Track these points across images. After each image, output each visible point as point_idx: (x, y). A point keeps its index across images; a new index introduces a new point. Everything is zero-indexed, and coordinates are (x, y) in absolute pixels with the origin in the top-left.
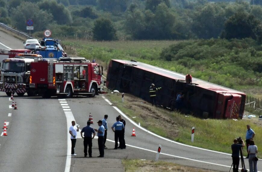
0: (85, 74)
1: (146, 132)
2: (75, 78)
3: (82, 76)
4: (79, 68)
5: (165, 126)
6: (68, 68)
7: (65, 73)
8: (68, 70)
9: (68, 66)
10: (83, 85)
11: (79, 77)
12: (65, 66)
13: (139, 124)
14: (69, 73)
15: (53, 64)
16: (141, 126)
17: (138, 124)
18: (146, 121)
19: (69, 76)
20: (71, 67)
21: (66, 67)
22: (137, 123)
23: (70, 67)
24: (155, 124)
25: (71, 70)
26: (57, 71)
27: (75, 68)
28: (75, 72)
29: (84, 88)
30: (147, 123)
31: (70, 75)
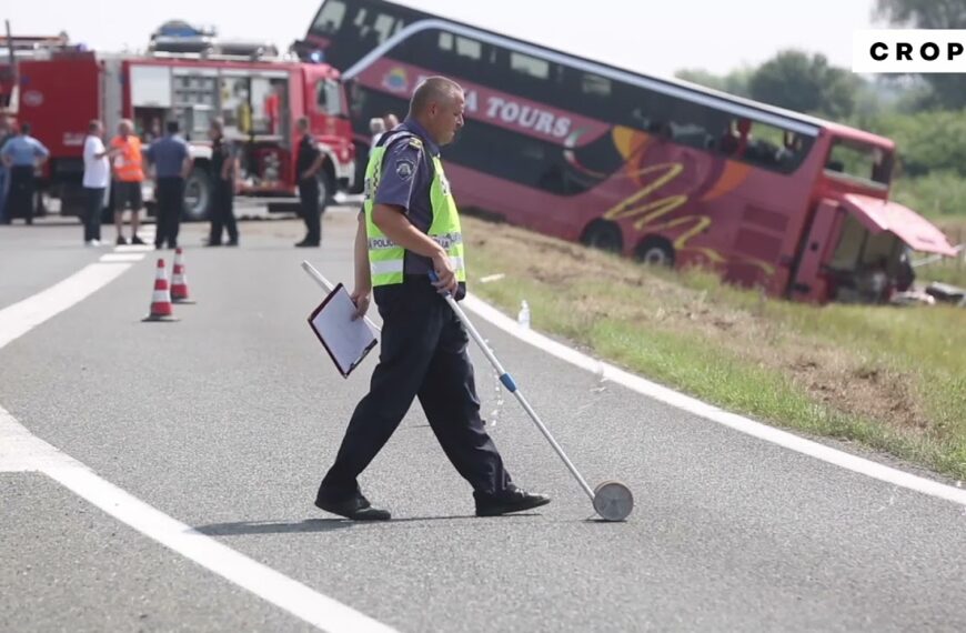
0: (276, 114)
1: (588, 373)
2: (230, 133)
3: (264, 121)
4: (247, 83)
5: (719, 324)
6: (194, 85)
7: (179, 108)
8: (194, 93)
9: (195, 77)
10: (269, 165)
11: (247, 125)
12: (178, 77)
13: (524, 315)
14: (198, 107)
15: (120, 65)
16: (533, 325)
17: (516, 318)
18: (571, 298)
19: (200, 126)
20: (209, 78)
21: (186, 79)
22: (504, 311)
23: (202, 79)
24: (646, 312)
25: (207, 93)
26: (139, 98)
27: (229, 85)
28: (230, 104)
29: (271, 178)
30: (581, 306)
31: (204, 117)
